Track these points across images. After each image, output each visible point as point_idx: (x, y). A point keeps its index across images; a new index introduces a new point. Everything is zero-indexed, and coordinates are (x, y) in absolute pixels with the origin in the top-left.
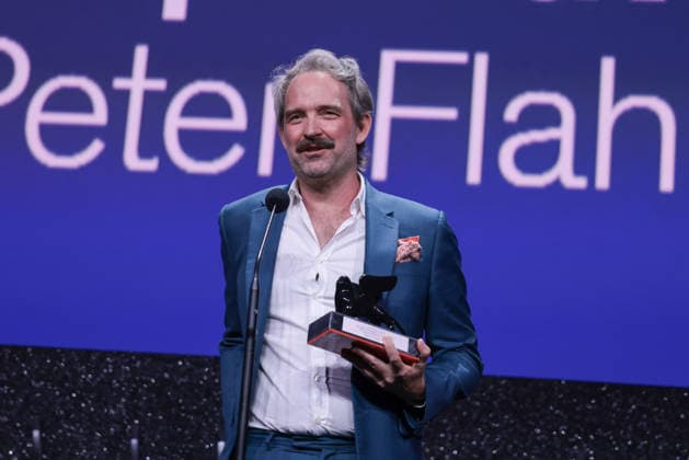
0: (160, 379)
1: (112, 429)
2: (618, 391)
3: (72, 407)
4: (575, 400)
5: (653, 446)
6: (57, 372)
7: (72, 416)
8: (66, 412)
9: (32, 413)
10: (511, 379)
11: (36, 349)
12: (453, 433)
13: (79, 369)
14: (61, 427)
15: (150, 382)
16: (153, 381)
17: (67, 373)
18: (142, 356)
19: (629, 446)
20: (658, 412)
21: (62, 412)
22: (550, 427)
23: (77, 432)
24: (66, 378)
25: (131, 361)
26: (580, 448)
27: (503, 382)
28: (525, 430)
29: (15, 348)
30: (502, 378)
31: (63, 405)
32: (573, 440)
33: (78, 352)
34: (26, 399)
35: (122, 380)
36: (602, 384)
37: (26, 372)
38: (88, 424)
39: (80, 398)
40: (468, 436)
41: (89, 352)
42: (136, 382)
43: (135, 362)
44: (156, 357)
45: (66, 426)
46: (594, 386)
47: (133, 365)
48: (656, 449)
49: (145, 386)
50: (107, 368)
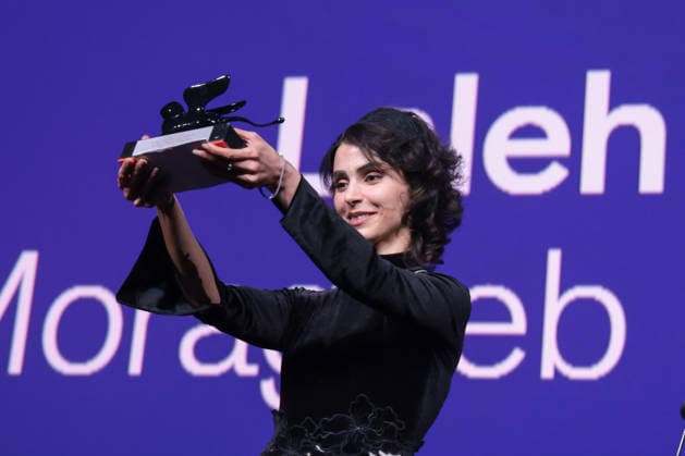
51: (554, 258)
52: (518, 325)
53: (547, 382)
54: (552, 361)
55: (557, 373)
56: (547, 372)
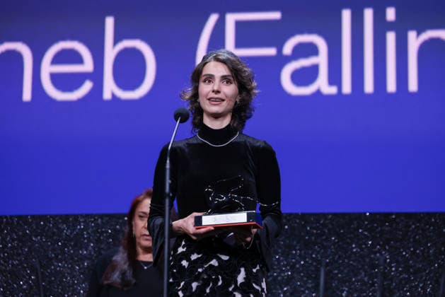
0: (114, 230)
1: (86, 264)
2: (403, 218)
3: (59, 252)
4: (375, 225)
5: (426, 250)
6: (48, 230)
7: (60, 257)
8: (55, 254)
9: (34, 257)
10: (335, 215)
11: (33, 217)
12: (300, 251)
13: (62, 228)
14: (53, 265)
15: (108, 232)
16: (110, 231)
17: (55, 230)
18: (101, 216)
19: (411, 251)
20: (428, 229)
21: (53, 255)
22: (360, 242)
23: (64, 267)
24: (54, 233)
25: (95, 220)
26: (381, 254)
27: (330, 216)
28: (345, 246)
29: (20, 217)
30: (328, 214)
31: (54, 250)
32: (376, 249)
33: (61, 216)
34: (29, 248)
35: (89, 231)
36: (392, 214)
37: (28, 232)
38: (71, 261)
39: (64, 245)
40: (310, 252)
41: (67, 216)
42: (99, 233)
43: (97, 220)
44: (111, 216)
45: (56, 263)
46: (387, 215)
47: (96, 222)
48: (428, 252)
49: (105, 235)
50: (80, 226)
51: (110, 22)
52: (88, 66)
53: (107, 102)
54: (110, 88)
55: (114, 96)
56: (107, 95)
